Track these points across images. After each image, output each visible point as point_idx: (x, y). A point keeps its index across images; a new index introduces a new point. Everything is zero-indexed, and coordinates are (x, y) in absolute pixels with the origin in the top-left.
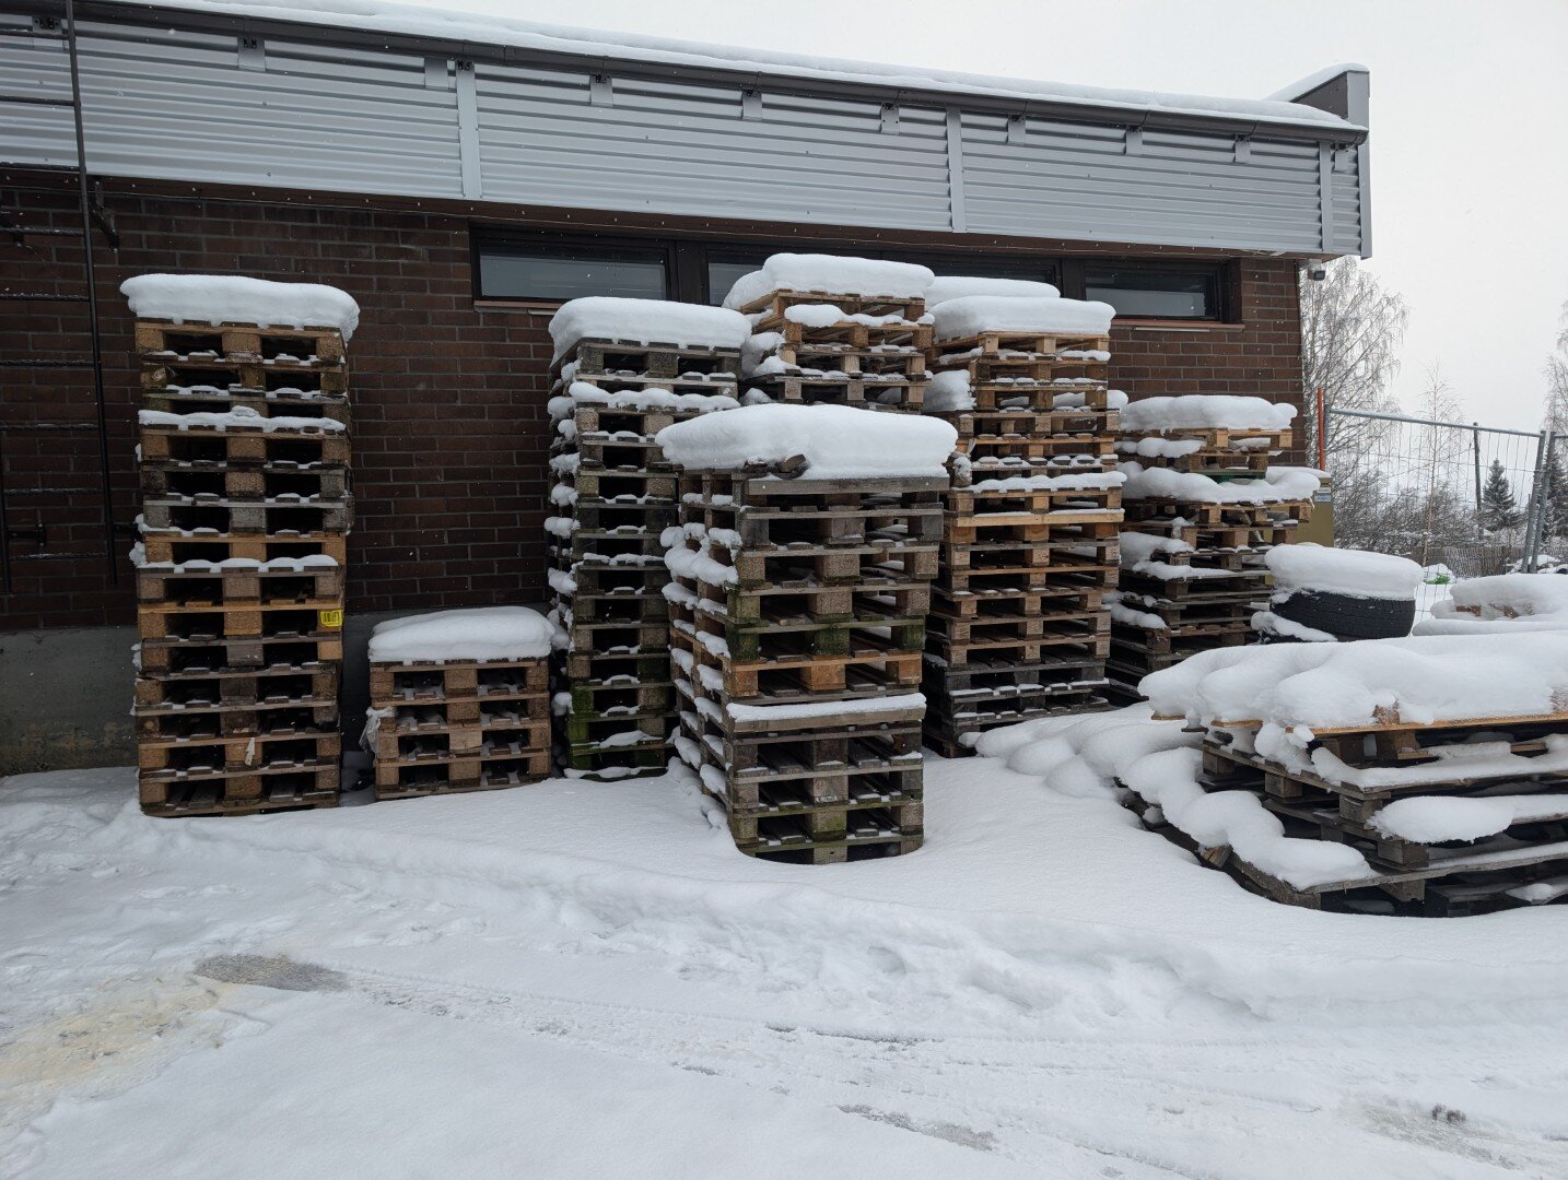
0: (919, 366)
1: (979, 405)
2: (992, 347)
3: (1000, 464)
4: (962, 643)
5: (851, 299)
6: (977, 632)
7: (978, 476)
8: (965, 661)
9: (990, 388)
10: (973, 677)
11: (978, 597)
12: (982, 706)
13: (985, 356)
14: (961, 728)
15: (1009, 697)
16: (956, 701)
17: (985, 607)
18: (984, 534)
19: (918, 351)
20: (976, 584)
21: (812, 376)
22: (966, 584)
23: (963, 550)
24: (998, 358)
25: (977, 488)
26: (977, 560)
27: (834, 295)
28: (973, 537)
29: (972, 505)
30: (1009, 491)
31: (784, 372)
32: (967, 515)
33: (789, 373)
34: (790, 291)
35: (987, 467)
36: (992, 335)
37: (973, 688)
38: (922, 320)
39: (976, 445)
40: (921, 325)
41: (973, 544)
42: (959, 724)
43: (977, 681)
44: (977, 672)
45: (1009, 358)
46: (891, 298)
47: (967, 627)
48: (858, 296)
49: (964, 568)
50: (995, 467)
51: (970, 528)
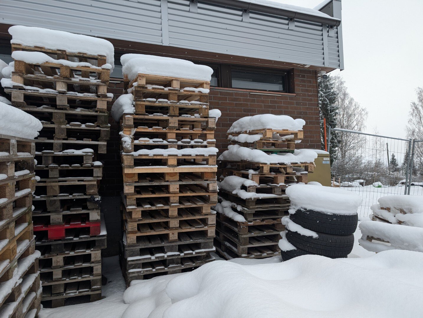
0: (103, 90)
1: (136, 111)
2: (143, 82)
3: (151, 142)
4: (133, 232)
5: (60, 52)
6: (140, 227)
7: (137, 148)
8: (135, 242)
9: (142, 103)
10: (141, 250)
11: (141, 209)
12: (145, 265)
13: (139, 86)
14: (131, 277)
15: (160, 259)
16: (130, 263)
17: (145, 214)
18: (142, 176)
19: (101, 82)
20: (140, 203)
21: (31, 90)
22: (135, 202)
23: (130, 185)
24: (146, 88)
25: (136, 154)
26: (139, 190)
27: (50, 49)
28: (136, 178)
29: (133, 162)
30: (154, 155)
31: (12, 87)
32: (130, 167)
33: (15, 87)
34: (19, 45)
35: (143, 143)
36: (140, 76)
37: (141, 255)
38: (104, 66)
39: (136, 132)
40: (103, 69)
41: (135, 182)
42: (131, 275)
43: (143, 252)
44: (143, 247)
45: (153, 88)
46: (86, 54)
47: (135, 225)
48: (65, 51)
49: (131, 194)
50: (147, 143)
51: (135, 174)
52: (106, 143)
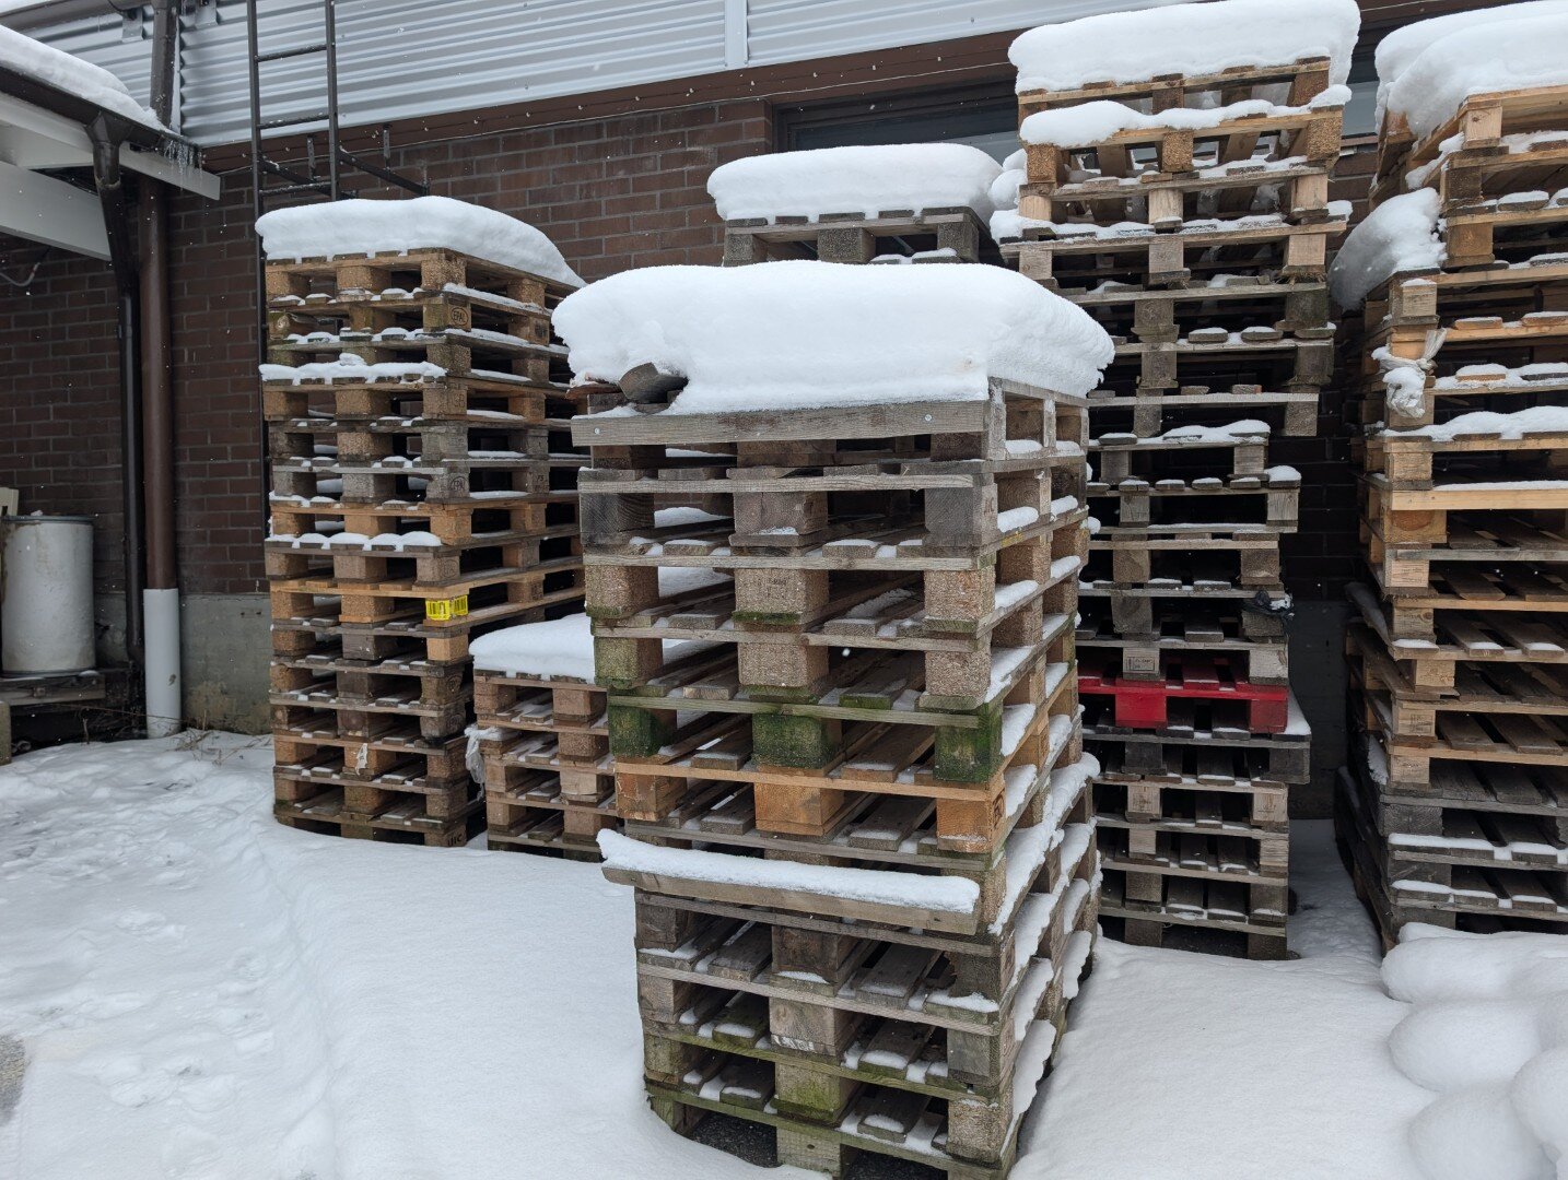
0: (1312, 193)
1: (1451, 257)
2: (1487, 128)
3: (1512, 379)
4: (1414, 742)
5: (1162, 85)
6: (1450, 724)
7: (1446, 409)
8: (1425, 779)
9: (1479, 219)
10: (1449, 814)
11: (1456, 655)
12: (1462, 875)
13: (1469, 151)
14: (1405, 909)
15: (1535, 866)
16: (1398, 855)
17: (1469, 676)
18: (1463, 524)
19: (1308, 164)
20: (1448, 628)
21: (1072, 236)
22: (1428, 626)
23: (1410, 557)
24: (1503, 151)
25: (1443, 433)
26: (1446, 577)
27: (1130, 84)
28: (1439, 531)
29: (1428, 466)
30: (1527, 436)
31: (1019, 235)
32: (1415, 485)
33: (1029, 235)
34: (1040, 91)
35: (1475, 386)
36: (1478, 105)
37: (1444, 835)
38: (1319, 100)
39: (1446, 344)
40: (1316, 110)
41: (1436, 546)
42: (1402, 902)
43: (1454, 822)
44: (1459, 805)
45: (1535, 147)
46: (1251, 68)
47: (1428, 713)
48: (1179, 76)
49: (1416, 594)
50: (1495, 386)
51: (1431, 513)
52: (1314, 398)
